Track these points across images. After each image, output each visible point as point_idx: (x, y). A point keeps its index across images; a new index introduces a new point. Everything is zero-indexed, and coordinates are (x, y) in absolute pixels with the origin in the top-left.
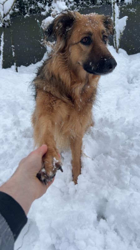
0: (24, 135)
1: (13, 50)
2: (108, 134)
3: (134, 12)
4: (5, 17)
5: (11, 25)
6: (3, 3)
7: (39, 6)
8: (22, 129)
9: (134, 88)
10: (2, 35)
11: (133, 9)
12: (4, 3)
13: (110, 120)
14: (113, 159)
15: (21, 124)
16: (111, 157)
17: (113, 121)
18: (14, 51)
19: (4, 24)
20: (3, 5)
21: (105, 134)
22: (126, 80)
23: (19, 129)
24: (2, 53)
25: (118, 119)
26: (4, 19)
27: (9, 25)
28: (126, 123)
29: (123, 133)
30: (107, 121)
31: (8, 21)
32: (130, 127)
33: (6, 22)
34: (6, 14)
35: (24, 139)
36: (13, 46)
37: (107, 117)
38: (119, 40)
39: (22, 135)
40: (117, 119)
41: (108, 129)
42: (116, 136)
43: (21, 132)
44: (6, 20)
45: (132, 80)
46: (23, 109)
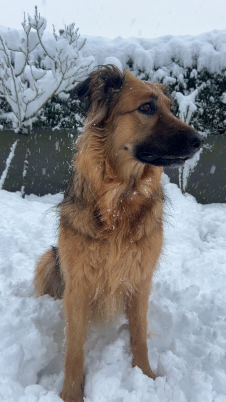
0: (16, 292)
1: (25, 167)
2: (169, 310)
3: (208, 150)
4: (25, 122)
5: (31, 133)
6: (27, 103)
7: (76, 119)
8: (14, 282)
9: (208, 249)
10: (14, 143)
11: (208, 144)
12: (29, 102)
13: (172, 289)
14: (177, 359)
15: (13, 273)
16: (174, 353)
17: (177, 290)
18: (26, 169)
19: (21, 130)
20: (27, 104)
21: (164, 310)
22: (197, 234)
23: (8, 280)
24: (7, 168)
25: (187, 289)
26: (24, 123)
27: (29, 132)
28: (199, 298)
29: (195, 314)
30: (167, 289)
31: (28, 127)
32: (206, 305)
33: (25, 127)
34: (27, 117)
35: (13, 298)
36: (26, 162)
37: (168, 282)
38: (187, 178)
39: (11, 290)
40: (185, 288)
41: (169, 301)
42: (184, 316)
43: (10, 286)
44: (25, 125)
45: (205, 237)
46: (21, 251)
